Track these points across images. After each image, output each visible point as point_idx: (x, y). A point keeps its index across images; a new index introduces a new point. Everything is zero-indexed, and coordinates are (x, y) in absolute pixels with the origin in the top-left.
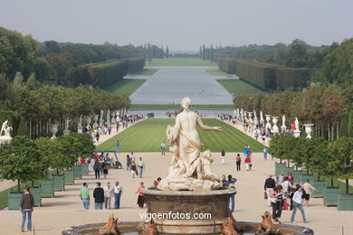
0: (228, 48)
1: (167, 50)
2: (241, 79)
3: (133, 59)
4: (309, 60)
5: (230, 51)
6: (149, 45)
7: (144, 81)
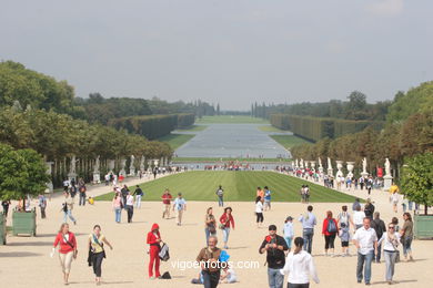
0: (281, 105)
1: (218, 107)
2: (296, 135)
3: (181, 115)
4: (370, 113)
5: (282, 108)
6: (200, 101)
7: (192, 136)
